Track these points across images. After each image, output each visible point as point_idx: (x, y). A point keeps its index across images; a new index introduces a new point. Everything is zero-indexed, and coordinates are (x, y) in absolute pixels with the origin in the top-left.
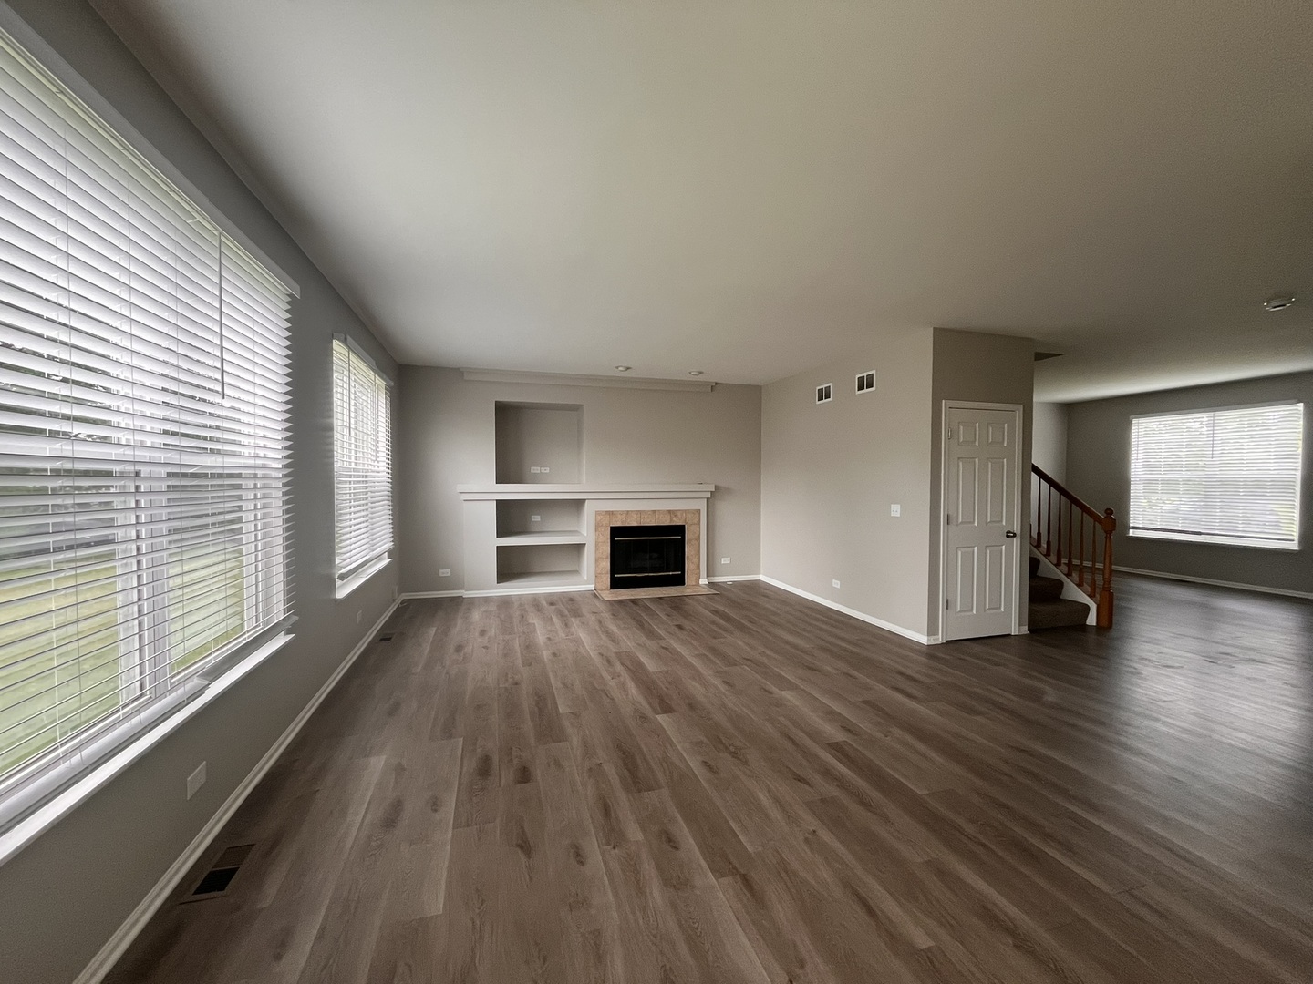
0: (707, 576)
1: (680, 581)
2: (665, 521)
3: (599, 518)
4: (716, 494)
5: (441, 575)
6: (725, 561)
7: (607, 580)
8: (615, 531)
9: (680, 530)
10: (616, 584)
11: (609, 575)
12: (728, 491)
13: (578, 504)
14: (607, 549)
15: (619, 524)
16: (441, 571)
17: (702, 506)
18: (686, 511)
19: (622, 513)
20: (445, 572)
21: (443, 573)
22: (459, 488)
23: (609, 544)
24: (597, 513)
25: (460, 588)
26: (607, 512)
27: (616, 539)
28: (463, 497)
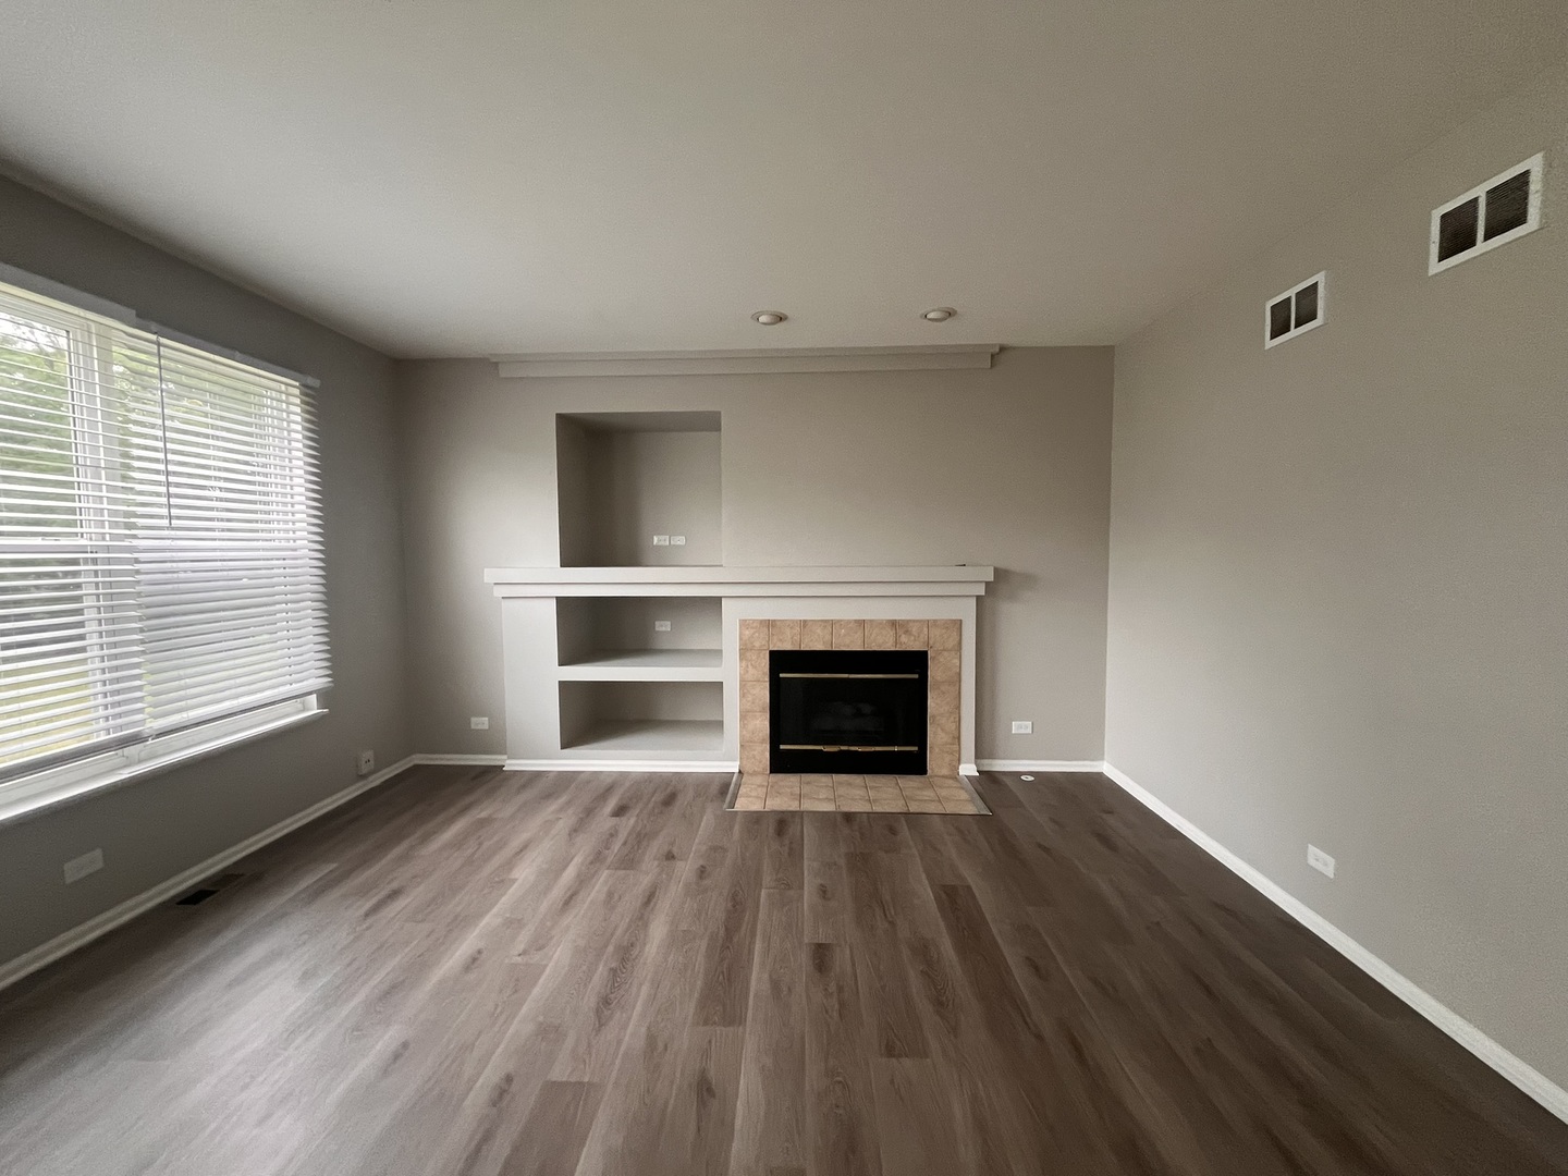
0: (977, 757)
1: (915, 765)
2: (884, 642)
3: (747, 633)
4: (999, 587)
5: (473, 727)
6: (1020, 727)
7: (763, 753)
8: (781, 661)
9: (916, 662)
10: (781, 763)
11: (767, 746)
12: (1028, 580)
13: (710, 606)
14: (763, 693)
15: (787, 646)
16: (473, 720)
17: (967, 613)
18: (929, 624)
19: (791, 624)
20: (480, 723)
21: (477, 724)
22: (490, 575)
23: (768, 684)
24: (744, 624)
25: (502, 752)
26: (761, 621)
27: (781, 675)
28: (500, 592)
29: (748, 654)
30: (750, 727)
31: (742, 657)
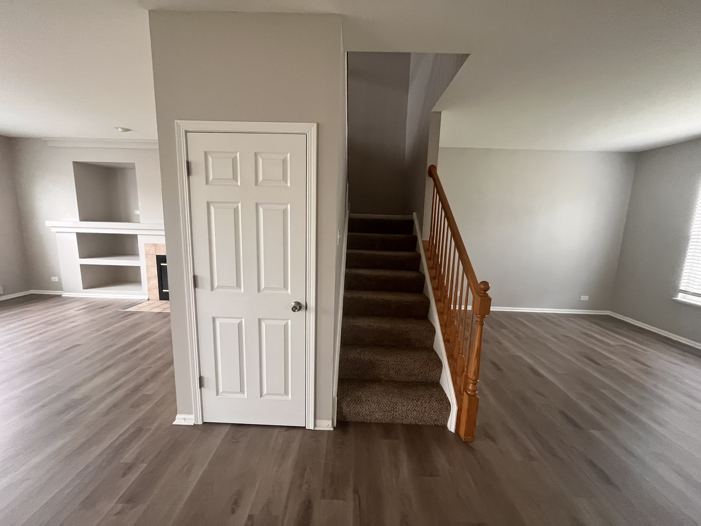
3: (148, 248)
5: (53, 281)
7: (156, 293)
8: (160, 259)
10: (163, 296)
11: (158, 290)
13: (133, 238)
14: (155, 271)
15: (163, 254)
16: (52, 278)
20: (55, 279)
21: (54, 279)
22: (48, 223)
23: (156, 267)
24: (146, 245)
25: (62, 290)
26: (152, 244)
27: (161, 264)
28: (54, 230)
29: (149, 256)
30: (151, 283)
31: (146, 257)
